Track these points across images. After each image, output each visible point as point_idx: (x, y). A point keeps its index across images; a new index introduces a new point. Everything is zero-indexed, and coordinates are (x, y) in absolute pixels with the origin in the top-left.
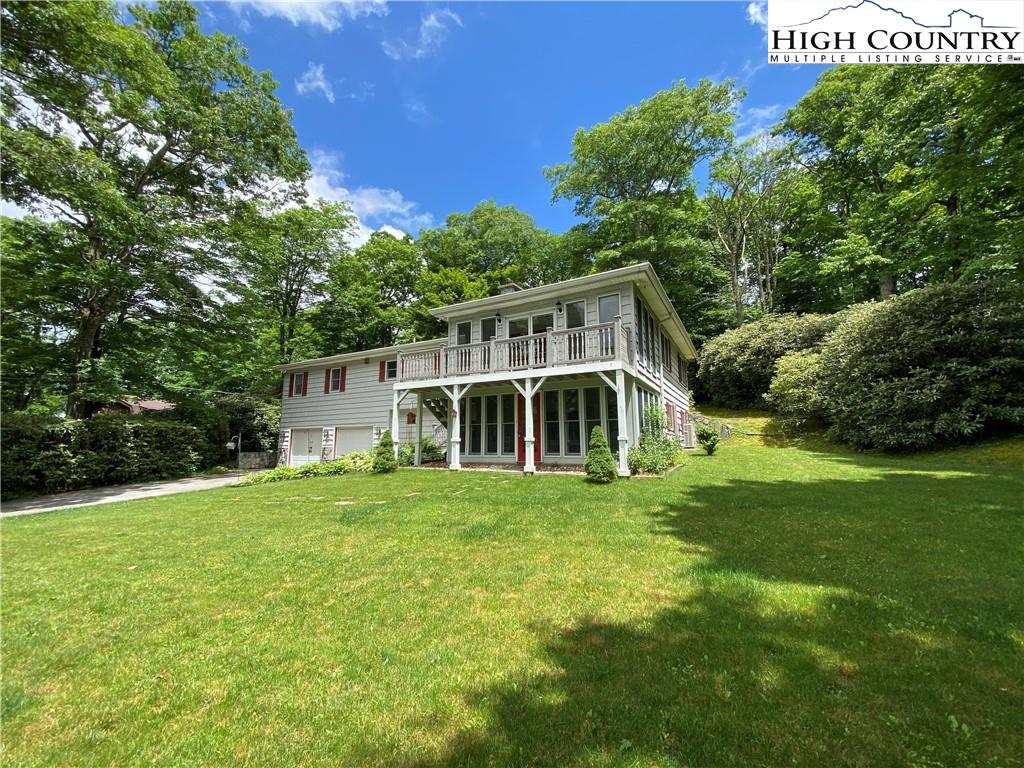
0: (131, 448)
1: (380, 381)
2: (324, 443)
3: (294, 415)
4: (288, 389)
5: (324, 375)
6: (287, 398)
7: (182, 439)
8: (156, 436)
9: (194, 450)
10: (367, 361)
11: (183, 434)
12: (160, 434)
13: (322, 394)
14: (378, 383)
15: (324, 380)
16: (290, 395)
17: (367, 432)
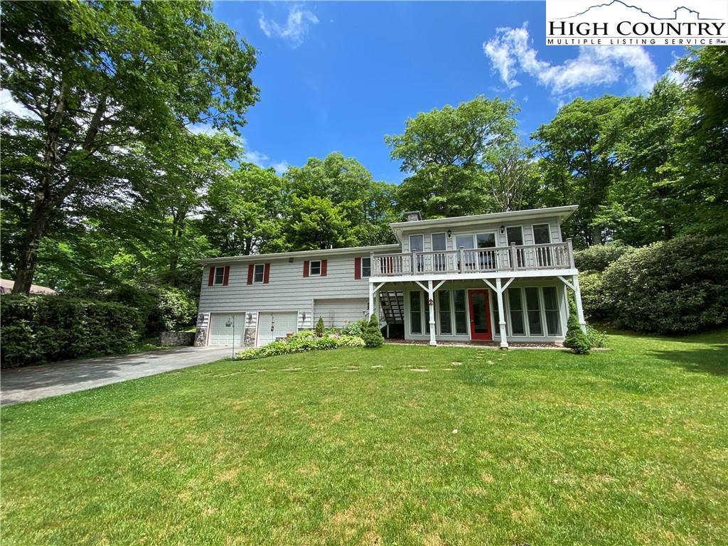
0: (84, 326)
1: (304, 276)
2: (247, 325)
3: (214, 301)
4: (208, 279)
5: (247, 269)
6: (206, 286)
7: (125, 318)
8: (106, 315)
9: (134, 329)
10: (291, 260)
11: (127, 314)
12: (110, 313)
13: (245, 284)
14: (302, 278)
15: (247, 273)
16: (211, 283)
17: (292, 317)
